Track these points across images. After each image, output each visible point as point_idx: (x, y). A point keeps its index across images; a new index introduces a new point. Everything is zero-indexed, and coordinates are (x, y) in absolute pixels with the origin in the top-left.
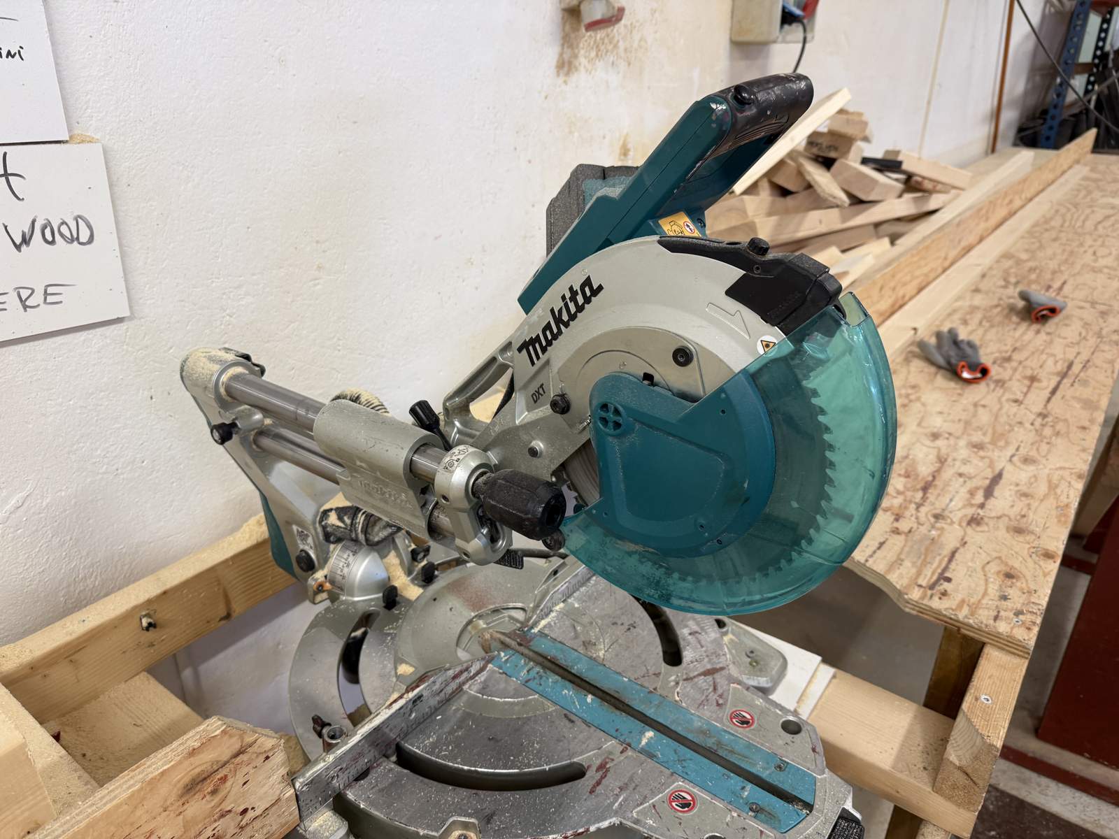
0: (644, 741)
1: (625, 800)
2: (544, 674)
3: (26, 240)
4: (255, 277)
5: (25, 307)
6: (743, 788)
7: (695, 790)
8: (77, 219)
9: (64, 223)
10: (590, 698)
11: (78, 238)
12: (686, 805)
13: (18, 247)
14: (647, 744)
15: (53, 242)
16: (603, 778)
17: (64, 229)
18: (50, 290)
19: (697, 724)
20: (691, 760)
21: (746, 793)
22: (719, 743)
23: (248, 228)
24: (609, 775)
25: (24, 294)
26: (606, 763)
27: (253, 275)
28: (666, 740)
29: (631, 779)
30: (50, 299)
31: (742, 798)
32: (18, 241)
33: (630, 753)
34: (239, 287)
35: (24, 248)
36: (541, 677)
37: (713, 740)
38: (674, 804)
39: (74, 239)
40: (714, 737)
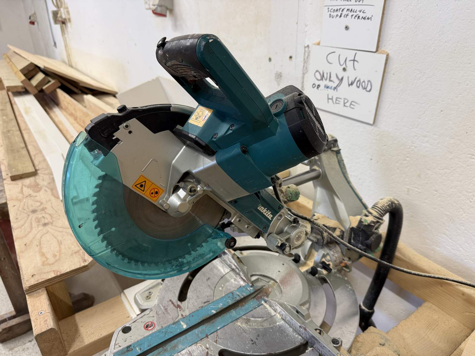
0: (182, 323)
1: (161, 309)
2: (234, 299)
3: (352, 84)
4: (435, 136)
5: (344, 106)
6: (140, 349)
7: (151, 332)
8: (369, 81)
9: (364, 82)
10: (214, 312)
11: (366, 89)
12: (147, 326)
13: (349, 85)
14: (181, 324)
15: (358, 87)
16: (174, 305)
17: (363, 84)
18: (353, 103)
19: (180, 347)
20: (165, 336)
21: (137, 349)
22: (166, 350)
23: (442, 111)
24: (174, 307)
25: (346, 101)
26: (180, 308)
27: (434, 134)
28: (179, 331)
29: (168, 313)
30: (352, 106)
31: (137, 346)
32: (350, 83)
33: (180, 317)
34: (425, 137)
35: (351, 86)
36: (233, 298)
37: (169, 349)
38: (150, 323)
39: (365, 88)
40: (170, 350)
